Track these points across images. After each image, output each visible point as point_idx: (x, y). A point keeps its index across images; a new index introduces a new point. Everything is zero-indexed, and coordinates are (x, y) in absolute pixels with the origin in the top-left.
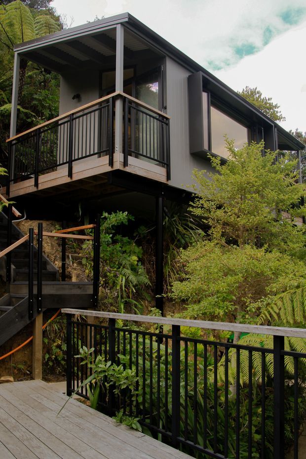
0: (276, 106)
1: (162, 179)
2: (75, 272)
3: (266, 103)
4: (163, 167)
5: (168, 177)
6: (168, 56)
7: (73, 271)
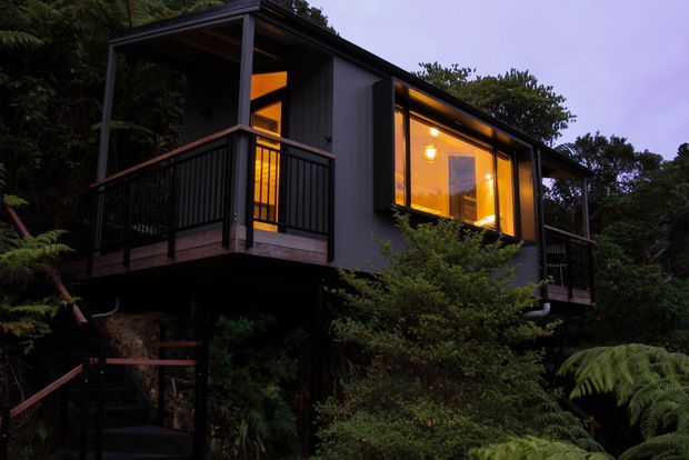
0: (560, 98)
1: (321, 260)
2: (179, 409)
3: (544, 95)
4: (323, 240)
5: (331, 255)
6: (336, 54)
7: (175, 407)
